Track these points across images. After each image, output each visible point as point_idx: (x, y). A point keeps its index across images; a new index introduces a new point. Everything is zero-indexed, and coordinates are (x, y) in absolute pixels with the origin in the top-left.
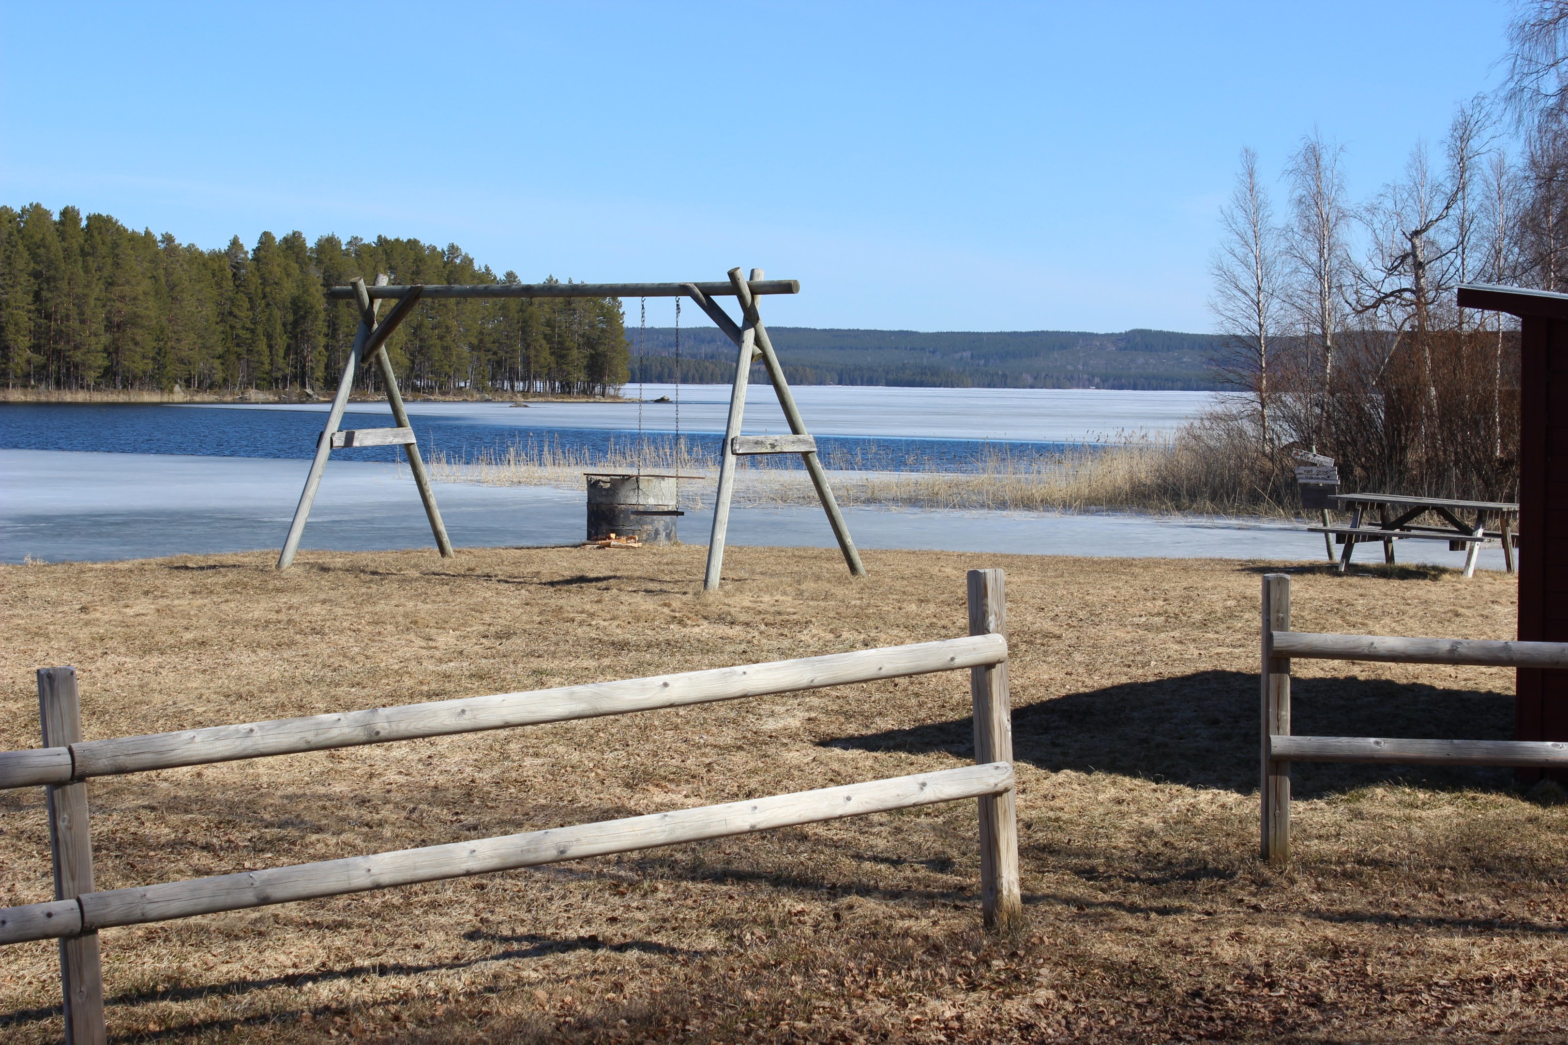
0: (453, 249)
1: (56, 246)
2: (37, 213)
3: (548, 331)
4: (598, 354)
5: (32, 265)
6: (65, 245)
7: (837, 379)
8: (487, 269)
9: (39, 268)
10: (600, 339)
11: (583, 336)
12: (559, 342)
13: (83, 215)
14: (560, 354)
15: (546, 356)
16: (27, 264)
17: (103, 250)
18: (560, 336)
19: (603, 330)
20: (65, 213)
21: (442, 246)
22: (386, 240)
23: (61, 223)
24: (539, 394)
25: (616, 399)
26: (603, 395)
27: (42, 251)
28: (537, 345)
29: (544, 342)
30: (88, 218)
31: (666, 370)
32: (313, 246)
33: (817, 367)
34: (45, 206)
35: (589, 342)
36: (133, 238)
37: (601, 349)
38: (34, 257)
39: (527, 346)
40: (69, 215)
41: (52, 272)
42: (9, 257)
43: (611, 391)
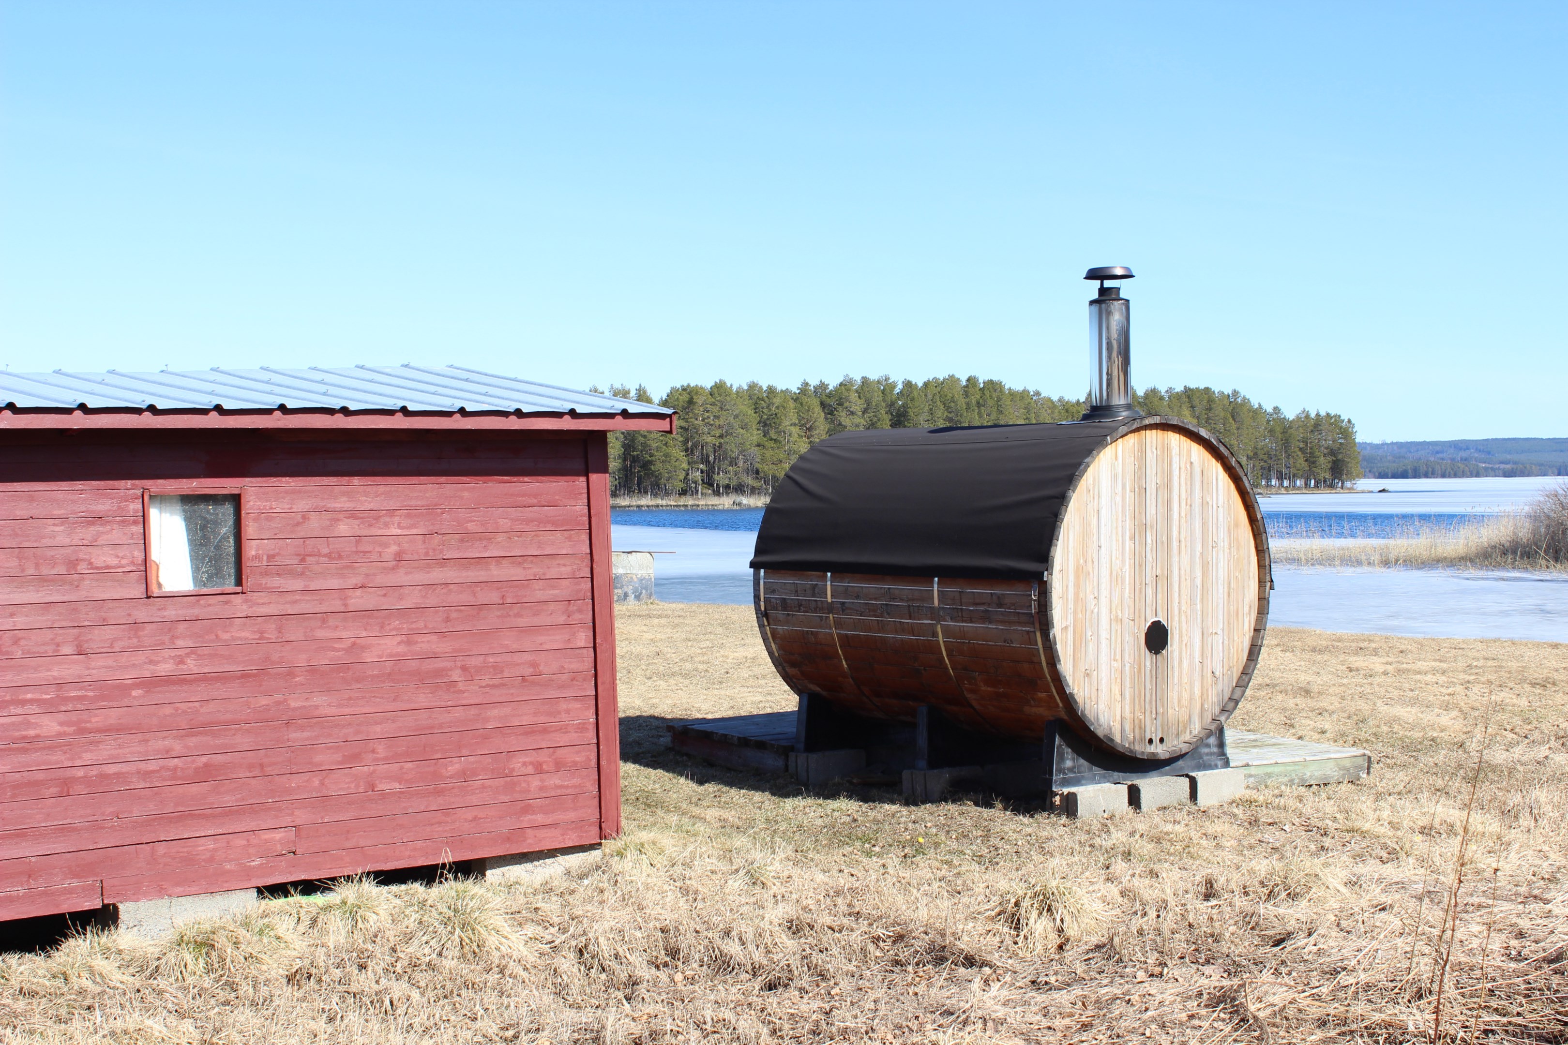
0: (1236, 393)
1: (962, 402)
2: (952, 380)
3: (1302, 445)
4: (1338, 460)
5: (946, 414)
6: (967, 400)
7: (1556, 472)
8: (1260, 405)
9: (950, 416)
10: (1339, 449)
11: (1327, 448)
12: (1310, 453)
13: (981, 381)
14: (1311, 461)
15: (1301, 462)
16: (943, 414)
17: (990, 403)
18: (1311, 448)
19: (1341, 444)
20: (968, 380)
21: (1228, 391)
22: (1189, 389)
23: (967, 386)
24: (1299, 488)
25: (1351, 490)
26: (1342, 488)
27: (952, 404)
28: (1295, 455)
29: (1299, 453)
30: (984, 383)
31: (1430, 469)
32: (1142, 394)
33: (1542, 465)
34: (957, 376)
35: (1332, 452)
36: (1013, 394)
37: (1340, 457)
38: (948, 408)
39: (1288, 457)
40: (971, 381)
41: (959, 418)
42: (931, 410)
43: (1348, 484)
